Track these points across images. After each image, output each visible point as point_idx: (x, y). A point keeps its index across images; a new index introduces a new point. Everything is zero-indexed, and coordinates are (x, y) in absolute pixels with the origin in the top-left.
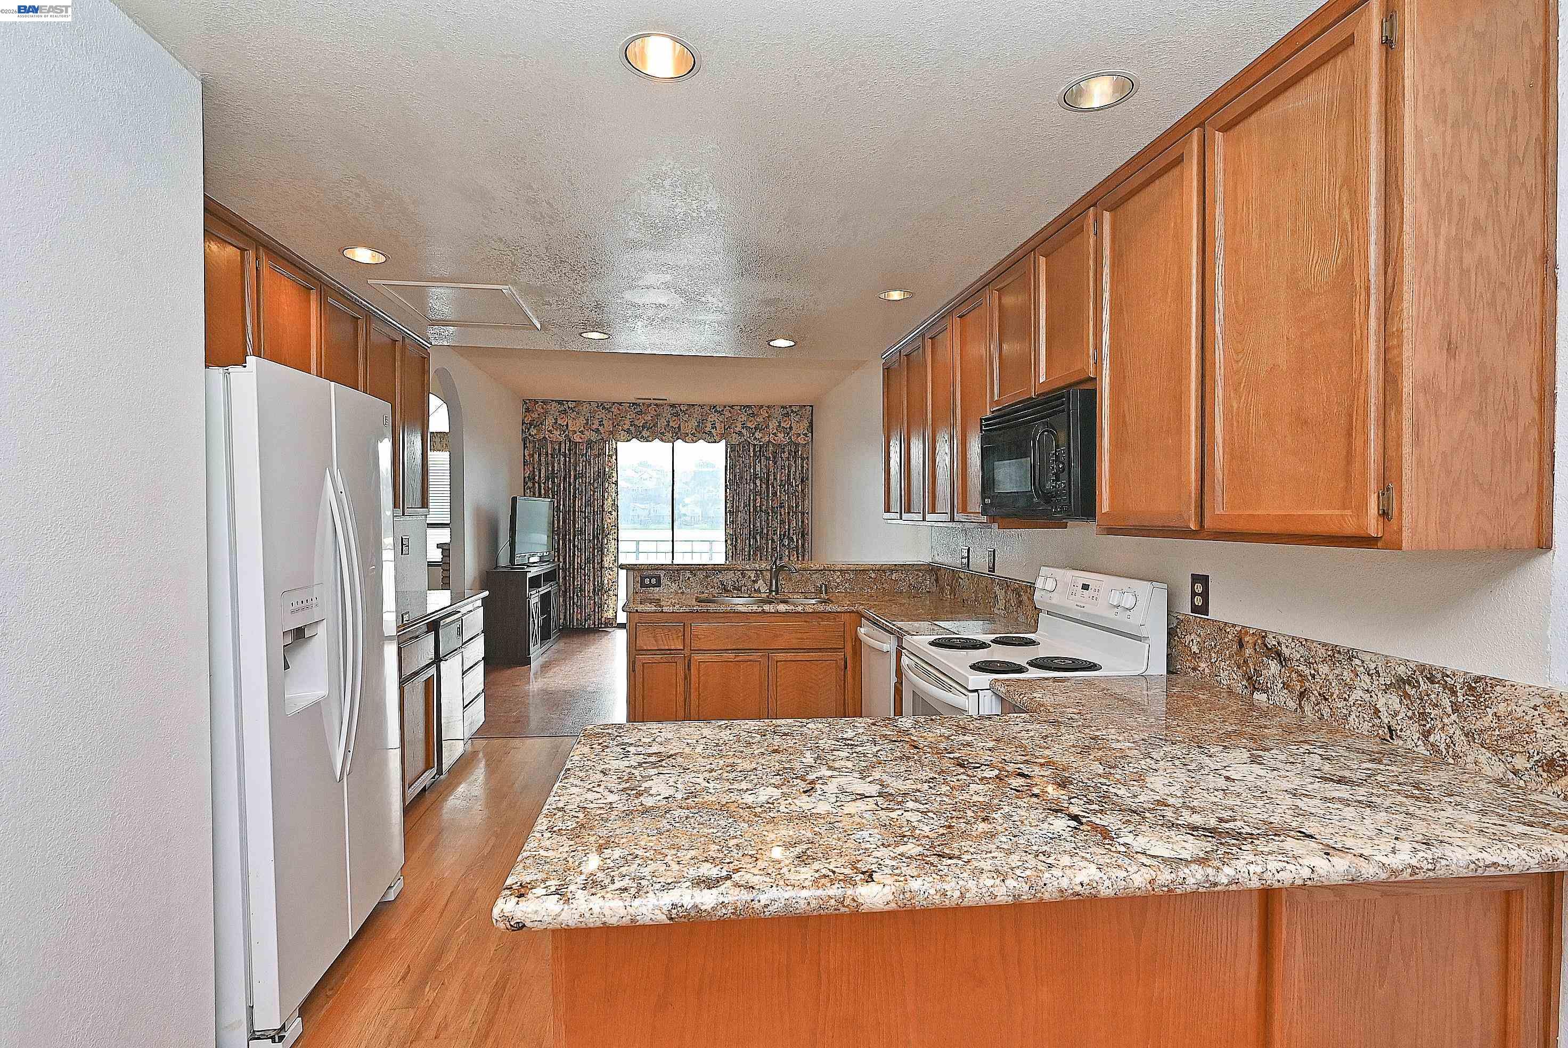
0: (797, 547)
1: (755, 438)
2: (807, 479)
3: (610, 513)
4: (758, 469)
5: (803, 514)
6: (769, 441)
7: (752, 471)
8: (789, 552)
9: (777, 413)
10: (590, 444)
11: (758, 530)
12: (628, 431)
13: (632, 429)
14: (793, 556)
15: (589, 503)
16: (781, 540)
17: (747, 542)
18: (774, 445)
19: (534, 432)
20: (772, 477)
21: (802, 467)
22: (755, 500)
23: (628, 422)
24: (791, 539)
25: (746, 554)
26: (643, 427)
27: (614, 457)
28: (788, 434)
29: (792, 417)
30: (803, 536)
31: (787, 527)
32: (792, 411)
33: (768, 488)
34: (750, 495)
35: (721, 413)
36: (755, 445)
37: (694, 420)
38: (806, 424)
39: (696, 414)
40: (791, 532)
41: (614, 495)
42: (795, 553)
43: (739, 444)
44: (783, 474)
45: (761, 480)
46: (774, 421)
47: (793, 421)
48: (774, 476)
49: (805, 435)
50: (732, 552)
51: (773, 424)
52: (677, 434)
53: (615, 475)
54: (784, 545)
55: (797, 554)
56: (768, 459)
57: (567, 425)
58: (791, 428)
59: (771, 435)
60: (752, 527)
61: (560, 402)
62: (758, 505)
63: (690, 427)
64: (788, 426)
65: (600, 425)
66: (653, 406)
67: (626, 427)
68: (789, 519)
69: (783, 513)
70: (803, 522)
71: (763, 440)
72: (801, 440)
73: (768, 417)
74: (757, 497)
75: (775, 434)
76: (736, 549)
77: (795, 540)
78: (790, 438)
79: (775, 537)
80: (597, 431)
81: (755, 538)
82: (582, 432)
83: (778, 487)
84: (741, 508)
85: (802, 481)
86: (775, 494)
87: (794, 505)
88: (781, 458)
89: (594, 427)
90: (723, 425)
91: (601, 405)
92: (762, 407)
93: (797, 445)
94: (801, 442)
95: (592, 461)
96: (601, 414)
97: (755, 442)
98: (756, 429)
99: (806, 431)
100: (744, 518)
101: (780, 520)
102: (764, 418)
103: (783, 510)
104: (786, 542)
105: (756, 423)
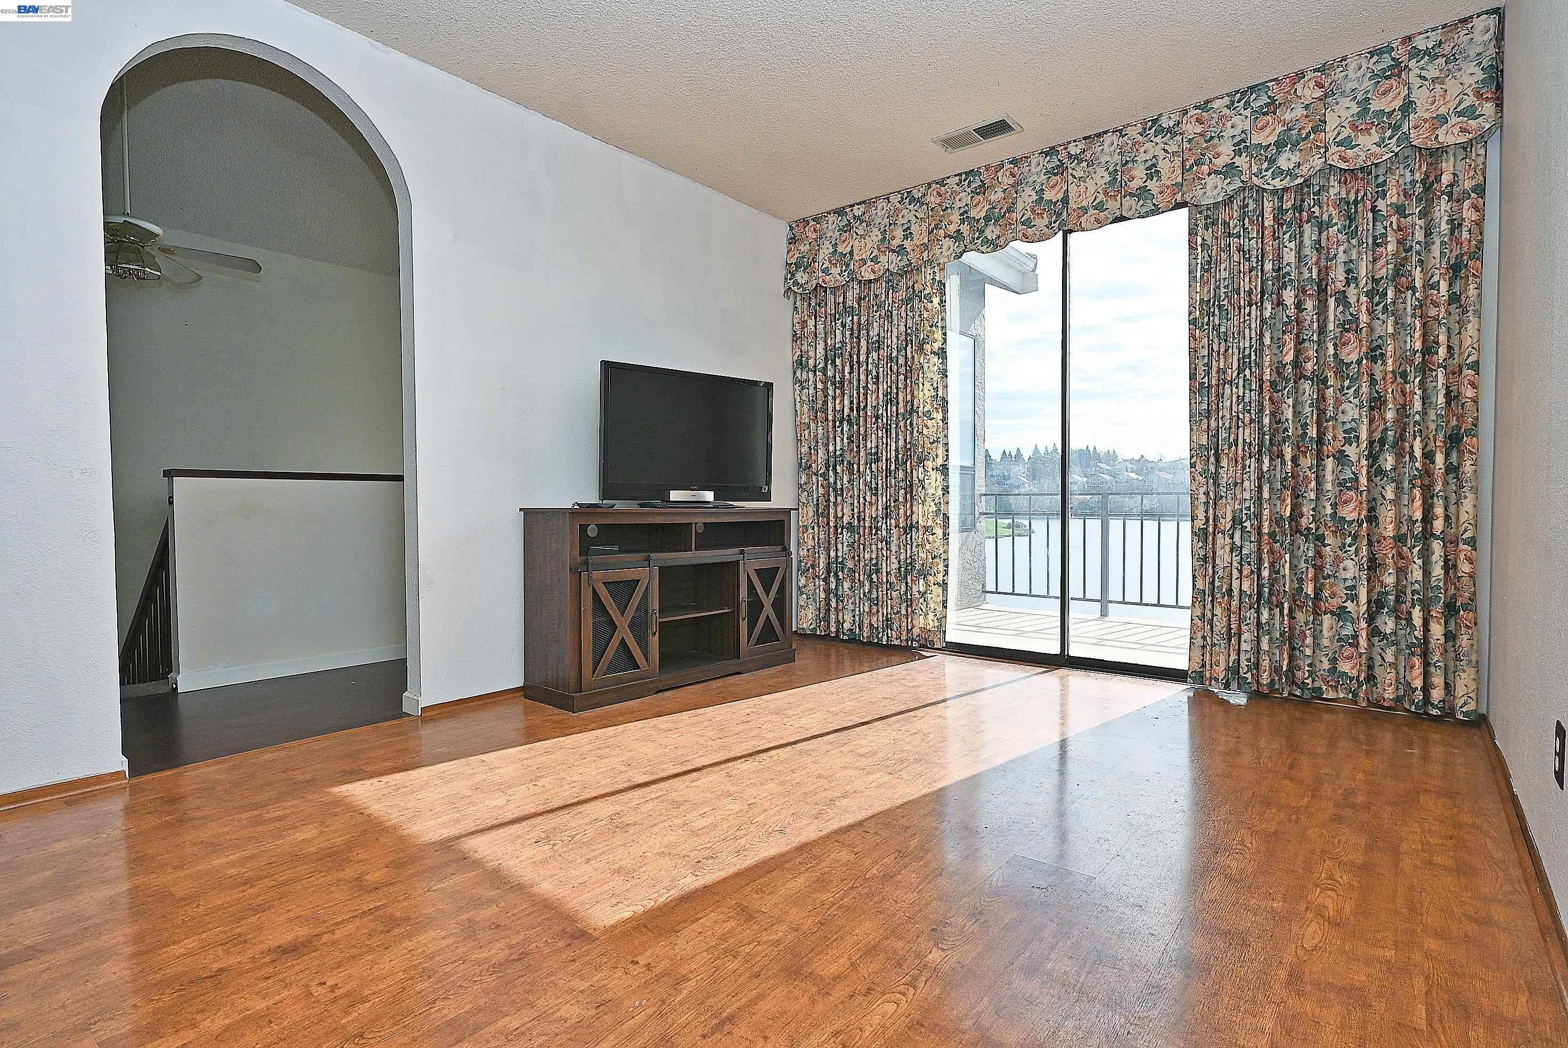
0: (1427, 474)
1: (1280, 172)
2: (1474, 257)
3: (928, 415)
4: (1290, 257)
5: (1452, 370)
6: (1327, 168)
7: (1268, 266)
9: (1357, 77)
10: (891, 279)
11: (1286, 430)
12: (957, 236)
13: (965, 228)
15: (890, 400)
16: (1373, 457)
17: (1252, 463)
18: (1345, 177)
19: (801, 277)
20: (1338, 275)
21: (1457, 222)
23: (956, 217)
25: (1247, 495)
26: (987, 219)
27: (936, 300)
28: (1397, 127)
29: (1414, 70)
30: (1452, 438)
31: (1392, 416)
32: (1414, 52)
33: (1322, 310)
34: (1261, 335)
35: (1173, 128)
36: (1279, 193)
37: (1101, 172)
38: (1472, 76)
39: (1108, 150)
40: (1409, 429)
41: (937, 377)
43: (1231, 199)
44: (1382, 262)
45: (1300, 289)
46: (1345, 102)
47: (1417, 82)
48: (1348, 272)
49: (1470, 113)
50: (1207, 494)
51: (1341, 114)
52: (1059, 215)
53: (938, 335)
54: (1380, 472)
56: (1322, 226)
57: (851, 253)
58: (1408, 107)
59: (1333, 149)
60: (1267, 421)
61: (840, 212)
62: (1289, 358)
63: (1092, 190)
64: (1398, 103)
65: (906, 237)
66: (1007, 166)
67: (952, 228)
69: (1378, 377)
70: (1452, 395)
71: (1304, 170)
72: (1449, 136)
73: (1324, 96)
74: (1286, 336)
75: (1346, 143)
76: (1216, 484)
77: (1420, 453)
78: (1405, 138)
80: (901, 250)
82: (875, 260)
83: (1364, 299)
84: (1232, 373)
85: (1456, 267)
86: (1347, 323)
87: (1420, 347)
88: (1374, 209)
89: (895, 243)
90: (1178, 161)
91: (909, 197)
92: (1301, 74)
93: (1436, 154)
94: (1451, 140)
95: (895, 313)
96: (908, 214)
97: (1278, 183)
98: (1280, 145)
99: (1470, 100)
100: (1241, 399)
101: (1372, 400)
102: (1307, 107)
103: (1378, 369)
104: (1389, 461)
105: (1280, 129)
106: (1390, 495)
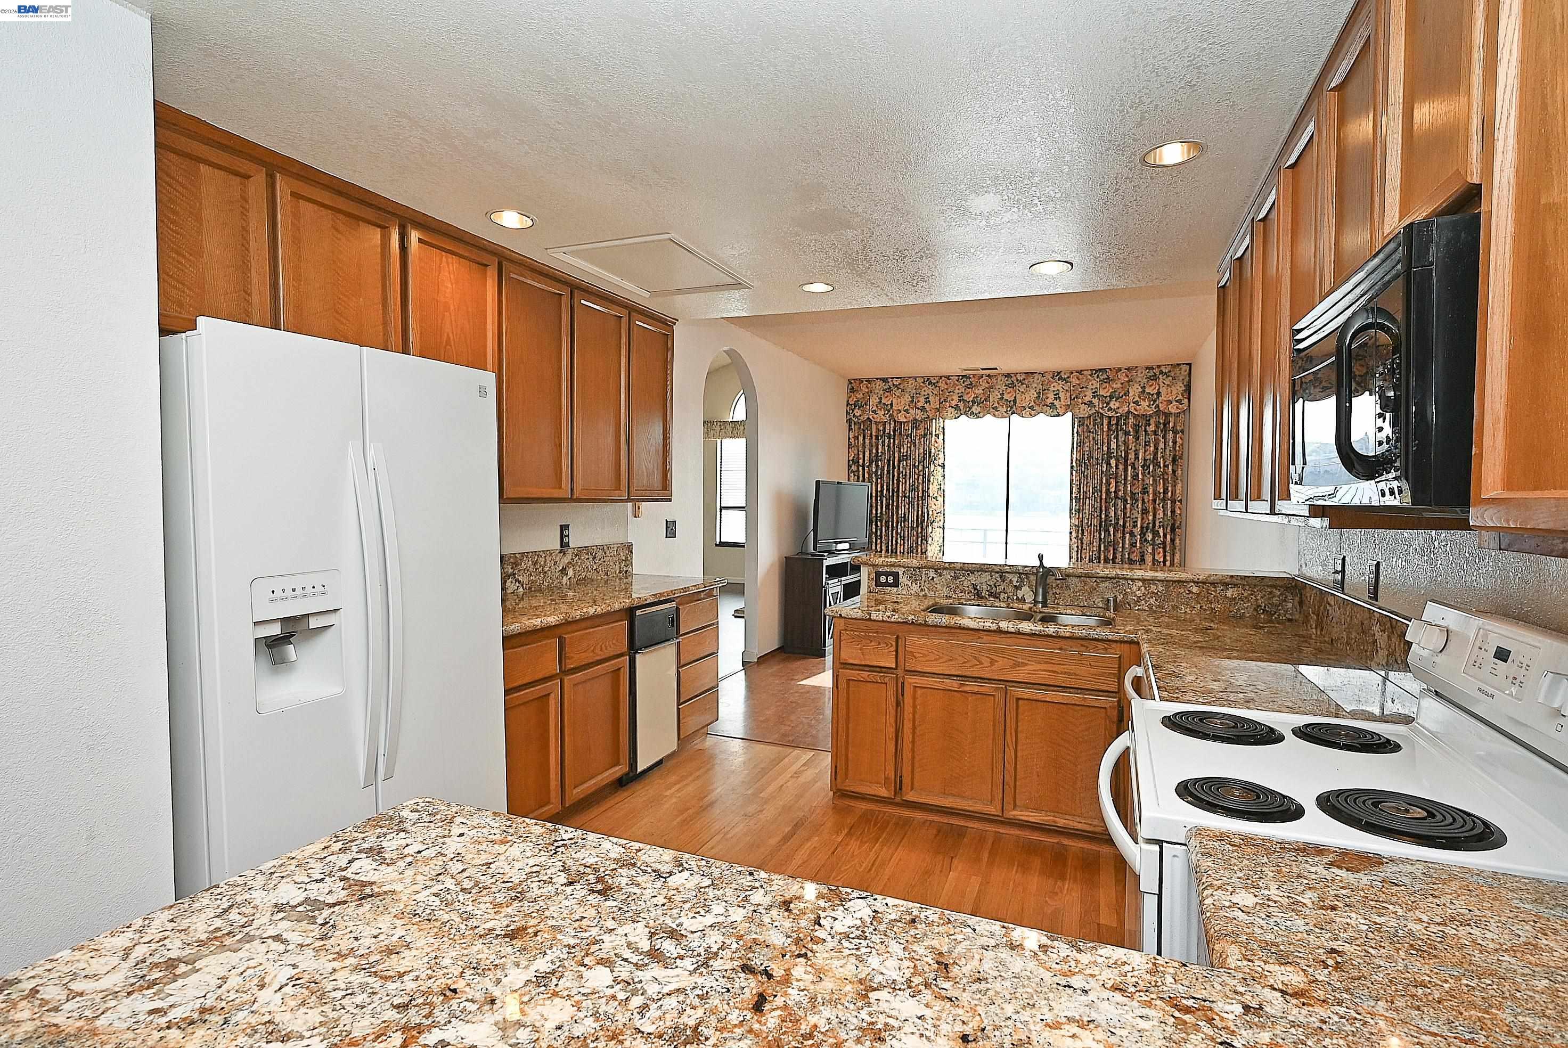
0: (1164, 543)
1: (1110, 409)
2: (1181, 458)
3: (935, 498)
4: (1113, 446)
5: (1173, 502)
6: (1129, 412)
7: (1105, 449)
8: (1153, 549)
9: (1141, 376)
10: (915, 423)
11: (1111, 521)
12: (957, 408)
13: (961, 405)
14: (1159, 553)
15: (913, 488)
16: (1143, 534)
17: (1097, 534)
18: (1135, 416)
19: (857, 412)
20: (1132, 456)
21: (1175, 442)
22: (1108, 484)
23: (956, 398)
24: (1155, 534)
25: (1095, 552)
26: (974, 402)
27: (941, 437)
28: (1155, 401)
29: (1161, 380)
30: (1173, 530)
31: (1151, 518)
32: (1161, 372)
33: (1126, 470)
34: (1102, 478)
35: (1066, 380)
36: (1110, 418)
37: (1033, 391)
38: (1180, 387)
39: (1036, 383)
40: (1157, 524)
41: (941, 479)
42: (1161, 550)
43: (1089, 417)
44: (1148, 452)
45: (1117, 460)
46: (1137, 386)
47: (1162, 384)
48: (1136, 454)
49: (1179, 401)
50: (1077, 547)
51: (1135, 390)
52: (1012, 408)
53: (941, 456)
54: (1146, 540)
55: (1165, 552)
56: (1127, 433)
57: (891, 404)
58: (1159, 394)
59: (1132, 404)
60: (1103, 516)
61: (885, 380)
62: (1113, 490)
63: (1028, 399)
64: (1155, 391)
65: (926, 402)
66: (984, 378)
67: (953, 403)
68: (1154, 508)
69: (1146, 501)
70: (1173, 512)
71: (1120, 411)
72: (1173, 409)
73: (1129, 382)
74: (1112, 480)
75: (1136, 403)
76: (1082, 543)
77: (1161, 534)
78: (1157, 406)
79: (1135, 530)
80: (923, 409)
81: (1107, 531)
82: (907, 411)
83: (1140, 468)
84: (1090, 494)
85: (1174, 460)
86: (1135, 477)
87: (1162, 491)
88: (1145, 431)
89: (919, 405)
90: (1068, 394)
91: (928, 380)
92: (1120, 370)
93: (1167, 415)
94: (1173, 411)
95: (917, 441)
96: (928, 390)
97: (1110, 414)
98: (1111, 397)
99: (1180, 397)
100: (1093, 506)
101: (1142, 510)
102: (1122, 384)
103: (1146, 497)
104: (1149, 536)
105: (1111, 390)
106: (1150, 551)
